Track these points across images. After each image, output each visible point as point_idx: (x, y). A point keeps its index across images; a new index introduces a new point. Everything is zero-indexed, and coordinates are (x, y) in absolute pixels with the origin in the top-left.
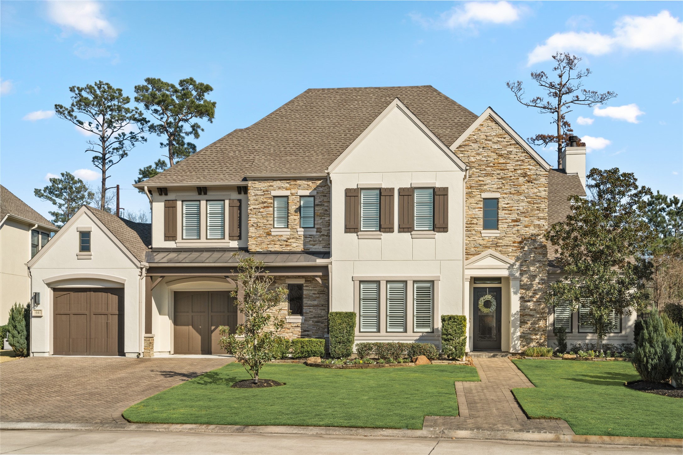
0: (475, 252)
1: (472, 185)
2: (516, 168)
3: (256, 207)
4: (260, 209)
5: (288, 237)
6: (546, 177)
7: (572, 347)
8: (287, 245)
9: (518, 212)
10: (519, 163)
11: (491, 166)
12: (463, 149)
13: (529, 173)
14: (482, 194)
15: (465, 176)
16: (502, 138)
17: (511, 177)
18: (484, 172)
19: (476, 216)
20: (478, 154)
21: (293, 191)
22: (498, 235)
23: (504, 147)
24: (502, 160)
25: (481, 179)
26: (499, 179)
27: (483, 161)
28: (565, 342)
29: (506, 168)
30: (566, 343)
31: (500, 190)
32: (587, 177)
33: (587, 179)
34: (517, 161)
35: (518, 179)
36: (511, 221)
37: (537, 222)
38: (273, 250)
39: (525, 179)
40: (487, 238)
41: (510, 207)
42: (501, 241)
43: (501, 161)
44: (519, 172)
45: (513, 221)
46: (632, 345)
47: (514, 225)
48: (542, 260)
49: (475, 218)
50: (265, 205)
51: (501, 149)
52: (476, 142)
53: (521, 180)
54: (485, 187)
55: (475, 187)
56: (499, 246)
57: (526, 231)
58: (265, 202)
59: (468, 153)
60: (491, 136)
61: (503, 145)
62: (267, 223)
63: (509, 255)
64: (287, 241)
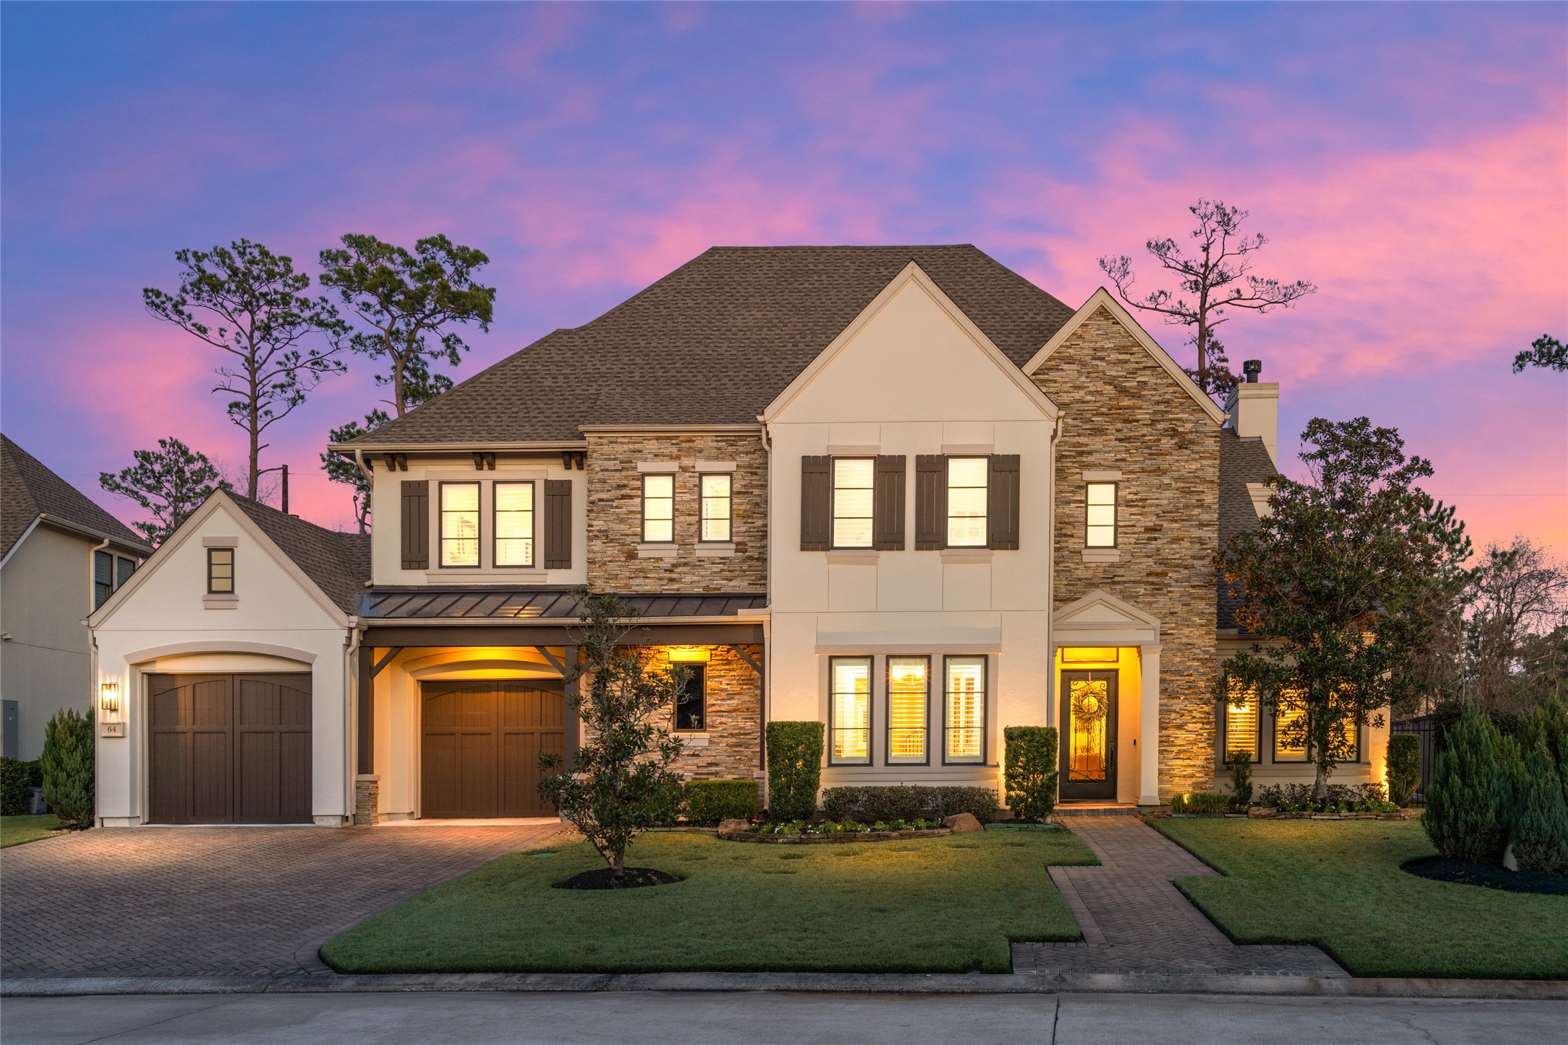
0: (1067, 595)
1: (1064, 453)
2: (1155, 418)
3: (605, 496)
4: (613, 501)
5: (675, 562)
6: (1215, 437)
7: (1262, 791)
8: (671, 580)
9: (1158, 510)
10: (1162, 407)
11: (1102, 414)
12: (1046, 377)
13: (1181, 429)
14: (1084, 472)
15: (1055, 432)
16: (1126, 353)
17: (1144, 436)
18: (1089, 427)
19: (1071, 520)
20: (1077, 388)
21: (687, 462)
22: (1116, 559)
23: (1131, 373)
24: (1126, 402)
25: (1083, 440)
26: (1120, 440)
27: (1088, 402)
28: (1248, 781)
29: (1134, 418)
30: (1250, 784)
31: (1122, 464)
32: (1302, 436)
33: (1302, 441)
34: (1158, 403)
35: (1159, 440)
36: (1142, 530)
37: (1196, 533)
38: (640, 589)
39: (1173, 442)
40: (1093, 565)
41: (1141, 500)
42: (1121, 572)
43: (1124, 403)
44: (1160, 426)
45: (1148, 530)
46: (1381, 786)
47: (1149, 539)
48: (1205, 611)
49: (1069, 523)
50: (624, 492)
51: (1126, 377)
52: (1070, 360)
53: (1166, 443)
54: (1090, 459)
55: (1070, 456)
56: (1119, 583)
57: (1172, 552)
58: (625, 486)
59: (1056, 385)
60: (1103, 349)
61: (1128, 369)
62: (629, 532)
63: (1139, 600)
64: (671, 571)
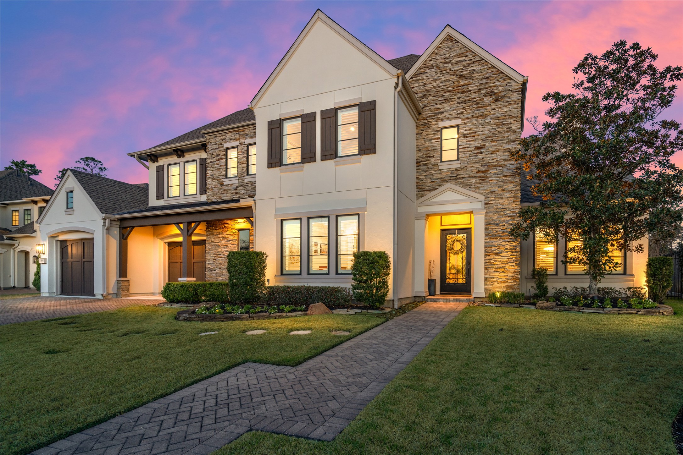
0: (431, 187)
1: (428, 115)
2: (480, 88)
3: (212, 160)
4: (215, 162)
5: (237, 185)
6: (518, 92)
7: (554, 291)
8: (236, 193)
9: (483, 137)
10: (484, 81)
11: (450, 91)
12: (418, 78)
13: (496, 91)
14: (439, 123)
15: (397, 84)
16: (463, 57)
17: (474, 98)
18: (442, 99)
19: (433, 148)
20: (435, 80)
21: (242, 141)
22: (458, 166)
23: (465, 67)
24: (463, 82)
25: (438, 106)
26: (460, 103)
27: (441, 86)
28: (545, 285)
29: (468, 90)
30: (546, 286)
31: (461, 116)
34: (482, 79)
35: (483, 99)
36: (473, 149)
37: (506, 146)
38: (225, 198)
39: (491, 99)
40: (445, 170)
41: (472, 133)
42: (461, 172)
43: (462, 83)
44: (483, 92)
45: (477, 148)
47: (478, 153)
48: (513, 189)
49: (431, 151)
50: (219, 157)
51: (463, 69)
52: (432, 67)
53: (487, 100)
54: (443, 115)
55: (431, 116)
56: (460, 178)
57: (491, 158)
58: (219, 155)
59: (423, 81)
60: (449, 57)
61: (464, 65)
62: (221, 174)
63: (472, 187)
64: (236, 189)
